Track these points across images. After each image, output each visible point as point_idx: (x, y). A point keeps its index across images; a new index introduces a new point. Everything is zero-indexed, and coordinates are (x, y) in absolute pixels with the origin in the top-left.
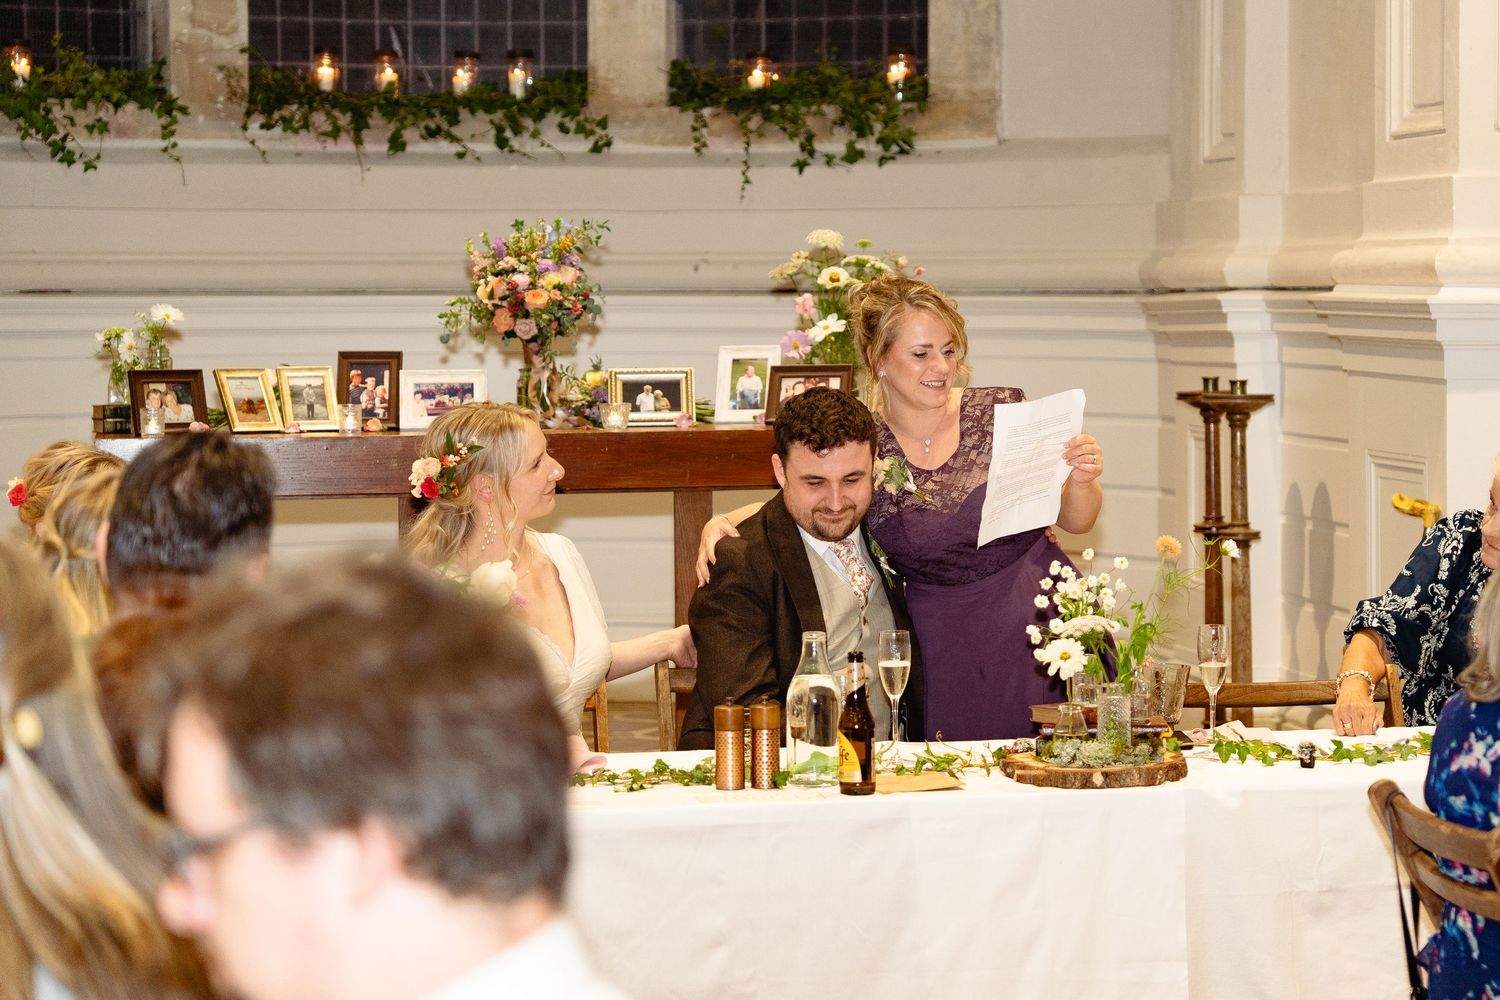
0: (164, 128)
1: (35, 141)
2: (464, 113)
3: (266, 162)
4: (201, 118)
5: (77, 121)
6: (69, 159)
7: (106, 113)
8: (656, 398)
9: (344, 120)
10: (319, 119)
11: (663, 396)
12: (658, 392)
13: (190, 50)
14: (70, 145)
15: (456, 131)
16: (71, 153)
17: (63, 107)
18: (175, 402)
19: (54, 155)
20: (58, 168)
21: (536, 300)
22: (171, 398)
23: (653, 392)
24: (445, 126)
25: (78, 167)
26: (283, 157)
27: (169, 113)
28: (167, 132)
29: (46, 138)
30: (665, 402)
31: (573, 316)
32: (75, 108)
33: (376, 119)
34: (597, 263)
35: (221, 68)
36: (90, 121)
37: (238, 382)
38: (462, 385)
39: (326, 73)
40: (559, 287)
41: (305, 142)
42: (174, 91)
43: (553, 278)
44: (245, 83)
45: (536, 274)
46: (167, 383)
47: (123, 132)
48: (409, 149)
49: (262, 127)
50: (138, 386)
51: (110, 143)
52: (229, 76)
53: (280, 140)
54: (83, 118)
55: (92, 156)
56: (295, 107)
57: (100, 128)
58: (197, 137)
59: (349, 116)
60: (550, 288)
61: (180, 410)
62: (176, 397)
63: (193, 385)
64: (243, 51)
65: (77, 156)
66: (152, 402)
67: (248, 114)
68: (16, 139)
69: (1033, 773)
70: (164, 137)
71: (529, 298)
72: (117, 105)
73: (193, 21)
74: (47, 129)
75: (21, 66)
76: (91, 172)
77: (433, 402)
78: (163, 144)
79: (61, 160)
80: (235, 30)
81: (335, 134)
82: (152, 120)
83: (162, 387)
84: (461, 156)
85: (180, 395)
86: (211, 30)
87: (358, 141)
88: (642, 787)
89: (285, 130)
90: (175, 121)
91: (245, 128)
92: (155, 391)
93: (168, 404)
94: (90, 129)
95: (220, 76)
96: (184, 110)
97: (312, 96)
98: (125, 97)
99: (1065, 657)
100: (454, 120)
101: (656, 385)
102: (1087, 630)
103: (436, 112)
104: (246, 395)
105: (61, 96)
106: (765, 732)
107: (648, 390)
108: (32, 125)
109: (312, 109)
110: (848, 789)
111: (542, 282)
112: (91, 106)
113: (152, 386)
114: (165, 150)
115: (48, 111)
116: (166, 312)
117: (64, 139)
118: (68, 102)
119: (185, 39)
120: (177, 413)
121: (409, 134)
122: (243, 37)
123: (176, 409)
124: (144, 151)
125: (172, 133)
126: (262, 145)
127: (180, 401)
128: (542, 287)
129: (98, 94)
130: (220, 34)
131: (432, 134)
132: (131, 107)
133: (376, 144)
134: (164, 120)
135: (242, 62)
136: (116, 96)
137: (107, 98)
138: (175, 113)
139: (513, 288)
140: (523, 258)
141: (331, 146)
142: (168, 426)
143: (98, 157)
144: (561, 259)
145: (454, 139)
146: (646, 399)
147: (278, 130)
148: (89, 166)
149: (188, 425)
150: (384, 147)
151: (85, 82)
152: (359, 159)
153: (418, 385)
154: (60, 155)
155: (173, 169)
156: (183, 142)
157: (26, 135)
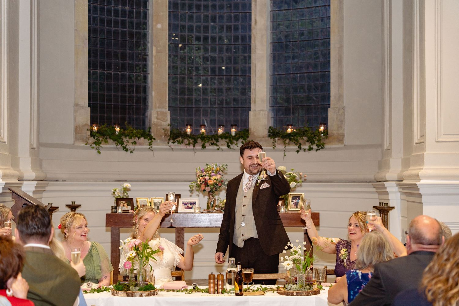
0: (149, 143)
1: (119, 146)
2: (220, 139)
3: (173, 151)
4: (159, 141)
5: (129, 141)
6: (127, 150)
7: (136, 140)
9: (191, 141)
10: (186, 141)
13: (156, 125)
14: (127, 147)
15: (218, 143)
16: (127, 149)
17: (126, 138)
19: (123, 149)
20: (124, 152)
21: (210, 182)
22: (126, 204)
24: (215, 142)
25: (129, 152)
26: (177, 150)
27: (151, 139)
28: (150, 144)
29: (122, 146)
31: (219, 186)
32: (129, 138)
33: (199, 141)
34: (226, 174)
35: (163, 129)
36: (133, 141)
37: (141, 201)
38: (193, 202)
39: (189, 130)
40: (216, 179)
41: (182, 146)
42: (152, 134)
43: (214, 177)
44: (169, 133)
45: (211, 176)
47: (140, 144)
48: (207, 148)
49: (172, 143)
50: (118, 202)
51: (137, 147)
52: (165, 131)
53: (177, 146)
54: (131, 141)
55: (132, 150)
56: (181, 138)
57: (135, 143)
58: (158, 145)
59: (193, 140)
60: (214, 180)
63: (131, 202)
64: (168, 125)
65: (129, 150)
66: (121, 205)
67: (169, 140)
68: (115, 146)
69: (282, 292)
70: (149, 145)
71: (208, 182)
72: (139, 138)
73: (157, 118)
74: (122, 143)
75: (118, 129)
76: (132, 153)
77: (186, 206)
78: (149, 147)
79: (125, 151)
80: (167, 120)
81: (189, 144)
82: (147, 141)
83: (124, 202)
84: (218, 149)
86: (161, 120)
87: (194, 146)
88: (192, 293)
89: (178, 143)
90: (152, 142)
91: (168, 143)
92: (122, 203)
93: (125, 206)
94: (133, 143)
95: (163, 131)
96: (154, 139)
97: (185, 135)
98: (141, 136)
99: (288, 265)
100: (217, 141)
102: (293, 258)
103: (213, 139)
104: (143, 204)
105: (126, 136)
106: (220, 281)
108: (119, 143)
109: (184, 139)
110: (237, 294)
111: (212, 178)
112: (133, 138)
113: (121, 202)
114: (149, 148)
115: (122, 139)
116: (127, 185)
117: (126, 146)
118: (127, 137)
119: (155, 123)
120: (127, 208)
121: (207, 144)
122: (169, 122)
124: (145, 149)
125: (151, 144)
126: (172, 147)
127: (128, 205)
129: (134, 136)
130: (163, 121)
131: (212, 144)
132: (142, 138)
133: (198, 147)
134: (150, 141)
135: (168, 128)
136: (139, 136)
137: (137, 136)
138: (153, 140)
139: (205, 179)
140: (208, 173)
141: (188, 147)
142: (123, 211)
143: (134, 150)
144: (217, 173)
145: (216, 145)
147: (176, 143)
148: (131, 152)
149: (129, 211)
150: (201, 147)
151: (132, 132)
152: (194, 150)
153: (183, 202)
154: (125, 150)
155: (151, 153)
156: (154, 146)
157: (117, 145)
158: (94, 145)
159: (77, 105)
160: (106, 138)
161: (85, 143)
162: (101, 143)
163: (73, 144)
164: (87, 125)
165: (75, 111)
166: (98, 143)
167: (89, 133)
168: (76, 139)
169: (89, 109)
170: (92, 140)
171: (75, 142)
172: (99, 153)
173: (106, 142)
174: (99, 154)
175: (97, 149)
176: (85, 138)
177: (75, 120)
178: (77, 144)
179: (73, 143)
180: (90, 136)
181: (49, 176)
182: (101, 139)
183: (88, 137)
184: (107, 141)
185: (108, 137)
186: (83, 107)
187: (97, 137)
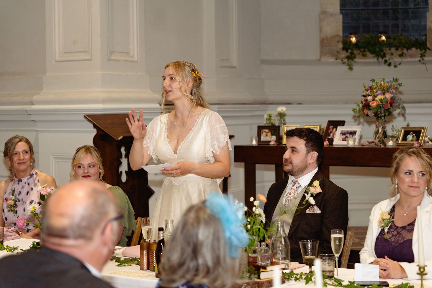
0: (422, 54)
1: (380, 59)
5: (394, 53)
6: (389, 65)
7: (404, 51)
8: (413, 137)
11: (415, 136)
12: (414, 134)
14: (390, 60)
16: (390, 63)
17: (391, 50)
18: (270, 135)
19: (385, 63)
20: (385, 67)
21: (374, 104)
22: (269, 134)
23: (413, 135)
25: (392, 67)
27: (425, 50)
28: (422, 56)
29: (383, 59)
30: (415, 138)
32: (395, 50)
38: (354, 131)
40: (381, 100)
43: (380, 97)
45: (375, 96)
46: (269, 129)
47: (411, 56)
51: (404, 60)
54: (399, 52)
55: (397, 64)
57: (401, 56)
60: (378, 100)
61: (272, 137)
62: (271, 133)
63: (277, 130)
65: (392, 64)
66: (264, 135)
68: (375, 60)
70: (421, 57)
71: (371, 103)
72: (408, 49)
74: (384, 56)
75: (383, 39)
76: (396, 68)
77: (345, 136)
78: (420, 59)
82: (419, 52)
83: (267, 131)
85: (272, 133)
90: (425, 52)
92: (265, 132)
93: (269, 135)
96: (429, 49)
98: (411, 46)
101: (414, 132)
105: (391, 47)
107: (411, 134)
108: (379, 56)
111: (376, 99)
112: (400, 49)
113: (264, 130)
114: (420, 61)
115: (385, 51)
116: (282, 109)
118: (393, 48)
120: (271, 138)
123: (270, 137)
124: (415, 62)
125: (424, 56)
127: (272, 135)
128: (376, 100)
129: (402, 46)
132: (414, 49)
134: (423, 52)
136: (407, 46)
137: (404, 47)
138: (427, 50)
139: (366, 100)
143: (400, 64)
144: (386, 91)
146: (410, 137)
148: (395, 66)
149: (270, 142)
153: (342, 131)
154: (387, 64)
155: (423, 66)
156: (426, 59)
157: (378, 59)
158: (346, 60)
159: (324, 12)
160: (365, 51)
161: (335, 58)
162: (355, 57)
163: (320, 60)
164: (337, 36)
165: (321, 20)
166: (351, 57)
167: (341, 46)
168: (323, 53)
169: (341, 17)
170: (344, 54)
171: (321, 57)
172: (351, 69)
173: (364, 56)
174: (350, 71)
175: (348, 65)
176: (335, 52)
177: (321, 30)
178: (324, 59)
179: (318, 58)
180: (342, 49)
181: (271, 98)
182: (355, 52)
183: (339, 50)
184: (366, 54)
185: (366, 50)
186: (332, 15)
187: (351, 49)
